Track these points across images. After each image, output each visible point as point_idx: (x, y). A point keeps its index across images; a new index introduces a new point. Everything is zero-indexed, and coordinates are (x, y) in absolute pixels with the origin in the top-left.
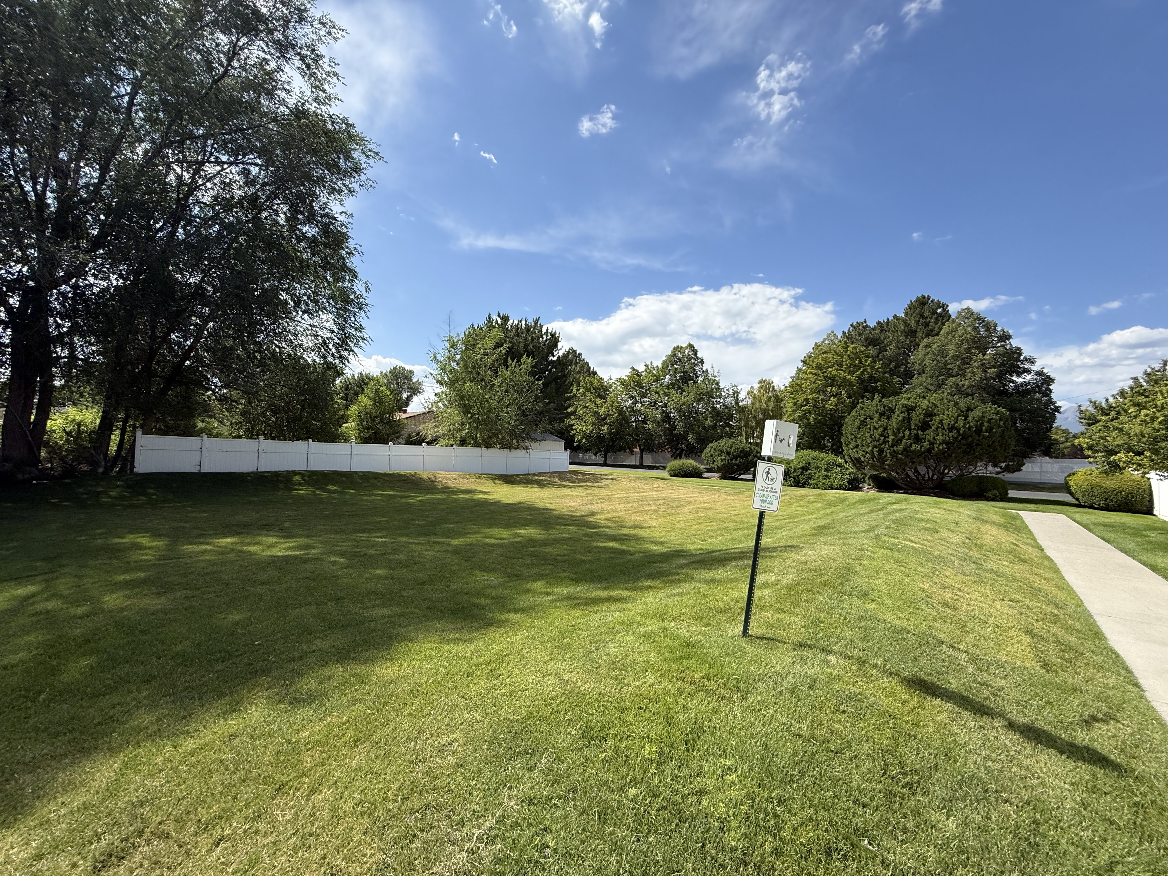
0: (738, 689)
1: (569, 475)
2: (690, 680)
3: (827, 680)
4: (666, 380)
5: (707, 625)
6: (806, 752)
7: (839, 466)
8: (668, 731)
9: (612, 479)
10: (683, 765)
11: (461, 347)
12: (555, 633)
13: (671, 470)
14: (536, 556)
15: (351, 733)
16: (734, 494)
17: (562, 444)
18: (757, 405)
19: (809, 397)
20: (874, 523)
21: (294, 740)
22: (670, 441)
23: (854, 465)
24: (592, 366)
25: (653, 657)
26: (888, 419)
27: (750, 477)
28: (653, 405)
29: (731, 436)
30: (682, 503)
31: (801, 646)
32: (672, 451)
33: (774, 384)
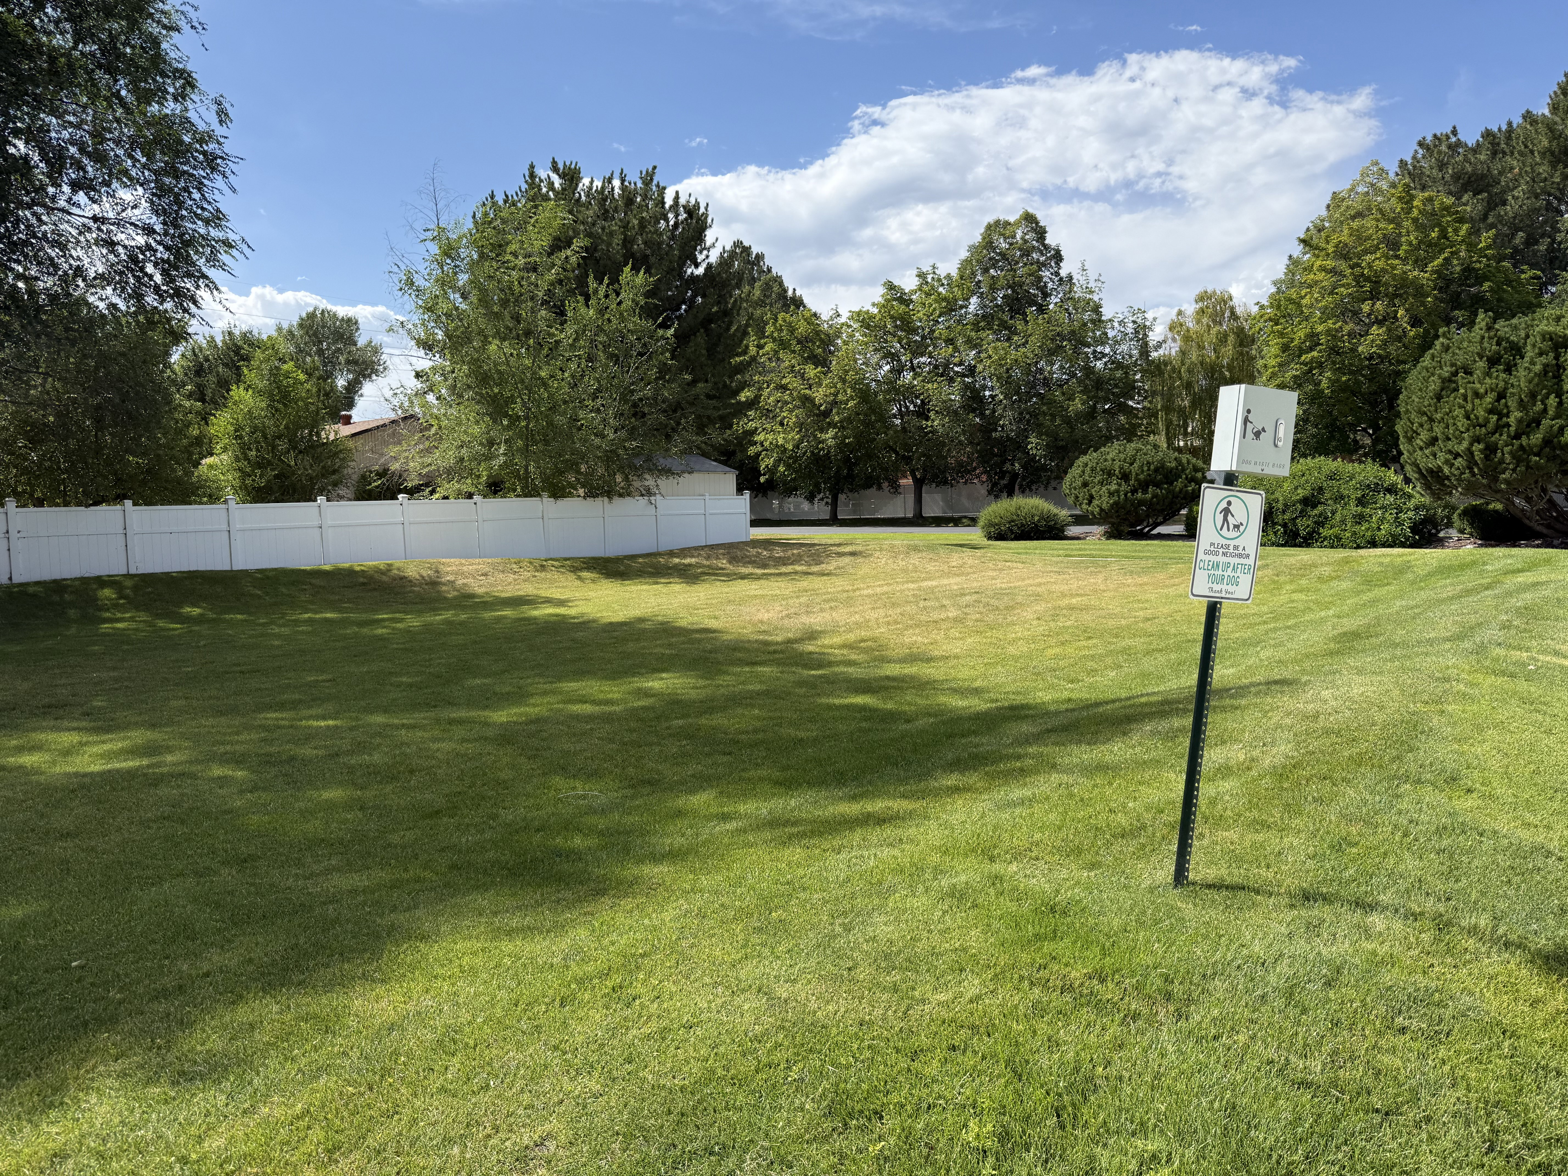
0: (1169, 997)
1: (753, 551)
2: (1059, 983)
3: (1366, 966)
4: (972, 308)
5: (1093, 866)
6: (1320, 1116)
7: (1391, 490)
8: (1016, 1091)
9: (853, 554)
10: (1053, 1156)
11: (469, 253)
12: (750, 900)
13: (991, 524)
14: (690, 737)
15: (317, 1134)
16: (1145, 571)
17: (729, 479)
18: (1194, 356)
19: (1320, 328)
20: (1473, 619)
21: (194, 1156)
22: (985, 457)
23: (1427, 486)
24: (790, 284)
25: (974, 939)
26: (1508, 370)
27: (1178, 529)
28: (942, 371)
29: (1130, 434)
30: (1019, 599)
31: (1308, 897)
32: (990, 478)
33: (1235, 302)
